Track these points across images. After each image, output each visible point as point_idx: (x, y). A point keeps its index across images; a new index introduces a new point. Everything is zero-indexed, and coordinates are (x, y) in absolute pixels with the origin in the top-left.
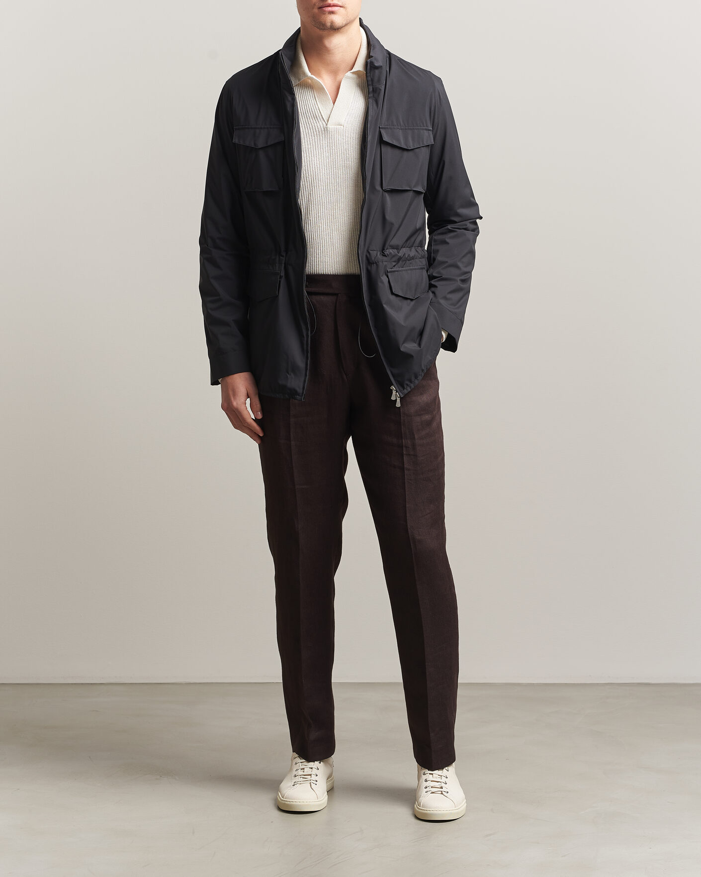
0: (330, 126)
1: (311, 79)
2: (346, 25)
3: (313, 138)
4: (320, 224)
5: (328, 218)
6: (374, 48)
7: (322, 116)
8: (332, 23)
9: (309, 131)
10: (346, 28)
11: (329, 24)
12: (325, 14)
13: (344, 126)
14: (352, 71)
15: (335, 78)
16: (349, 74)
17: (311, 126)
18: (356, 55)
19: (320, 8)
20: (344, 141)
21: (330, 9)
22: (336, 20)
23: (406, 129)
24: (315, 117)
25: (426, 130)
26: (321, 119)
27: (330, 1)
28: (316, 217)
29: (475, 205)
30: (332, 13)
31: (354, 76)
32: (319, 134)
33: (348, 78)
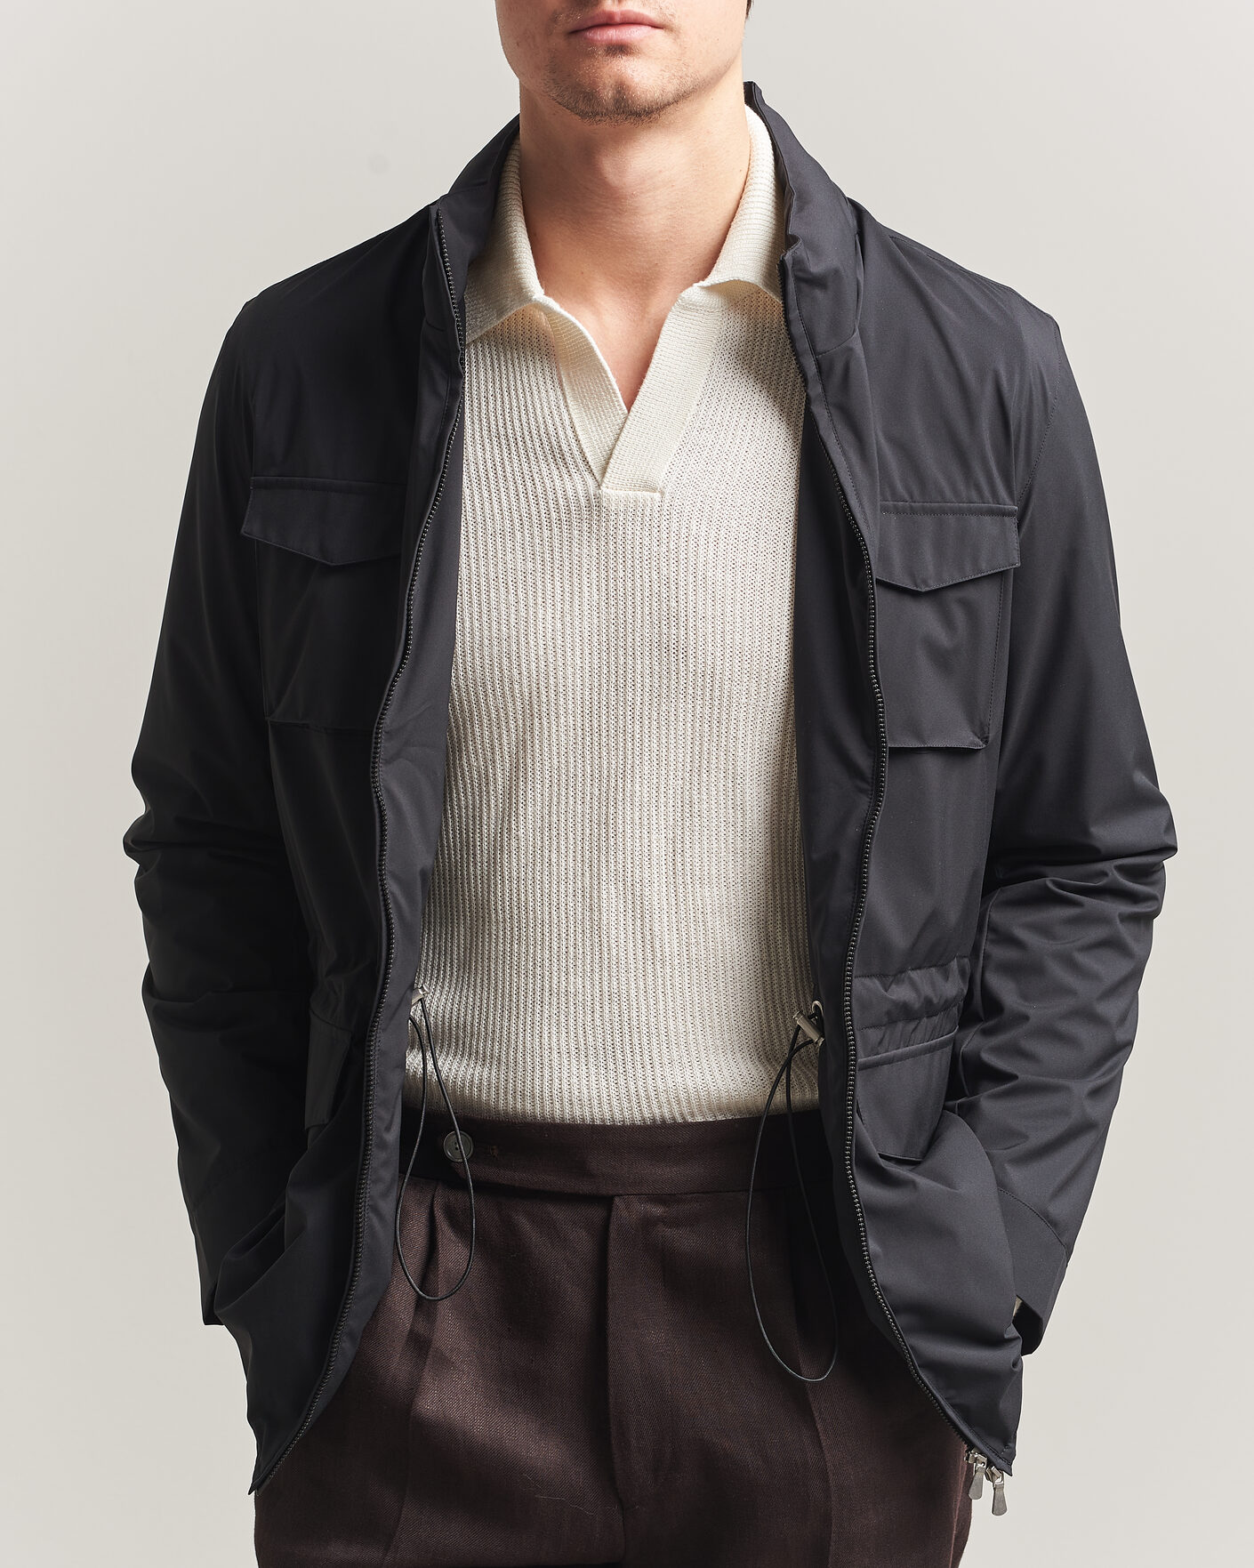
0: (613, 491)
1: (548, 311)
2: (681, 97)
3: (546, 533)
4: (554, 856)
5: (588, 831)
6: (804, 202)
7: (582, 452)
8: (621, 88)
9: (533, 508)
10: (685, 108)
11: (608, 94)
12: (591, 55)
13: (662, 493)
14: (707, 282)
15: (643, 309)
16: (695, 293)
17: (540, 490)
18: (726, 221)
19: (575, 32)
20: (664, 549)
21: (612, 34)
22: (636, 80)
23: (913, 511)
24: (558, 457)
25: (991, 512)
26: (581, 465)
27: (609, 4)
28: (542, 829)
29: (1162, 802)
30: (621, 49)
31: (715, 301)
32: (569, 521)
33: (690, 307)
